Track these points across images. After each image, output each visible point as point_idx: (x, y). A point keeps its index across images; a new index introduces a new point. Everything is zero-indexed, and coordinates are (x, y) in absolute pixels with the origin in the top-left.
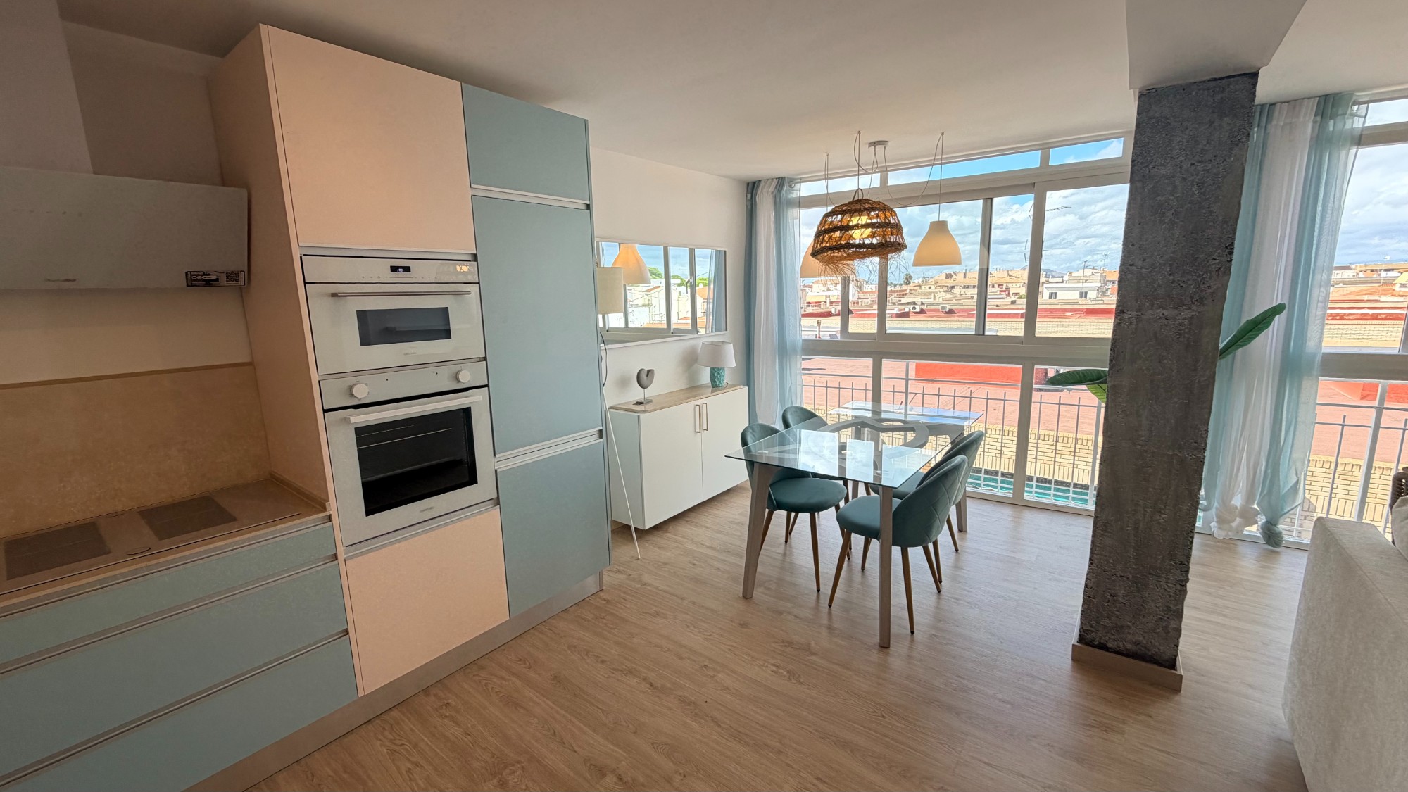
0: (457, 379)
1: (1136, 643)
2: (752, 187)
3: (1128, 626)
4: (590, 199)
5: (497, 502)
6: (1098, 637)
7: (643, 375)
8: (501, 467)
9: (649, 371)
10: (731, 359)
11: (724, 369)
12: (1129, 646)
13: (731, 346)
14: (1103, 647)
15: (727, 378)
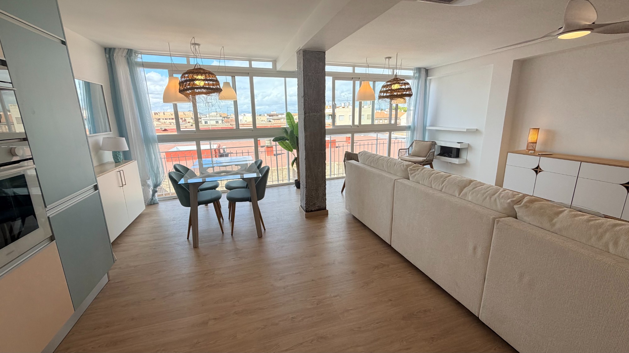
0: (11, 153)
1: (318, 207)
2: (109, 51)
3: (316, 203)
4: (64, 37)
6: (310, 209)
10: (125, 146)
11: (121, 152)
12: (317, 208)
14: (312, 211)
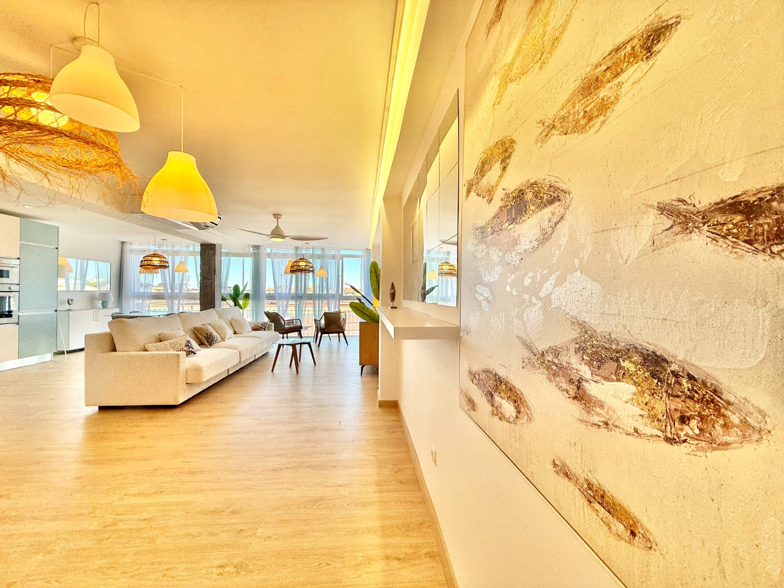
0: (10, 288)
2: (123, 243)
4: (58, 246)
5: (18, 324)
7: (70, 302)
8: (20, 314)
9: (72, 300)
10: (112, 299)
11: (108, 301)
13: (112, 294)
15: (110, 304)
